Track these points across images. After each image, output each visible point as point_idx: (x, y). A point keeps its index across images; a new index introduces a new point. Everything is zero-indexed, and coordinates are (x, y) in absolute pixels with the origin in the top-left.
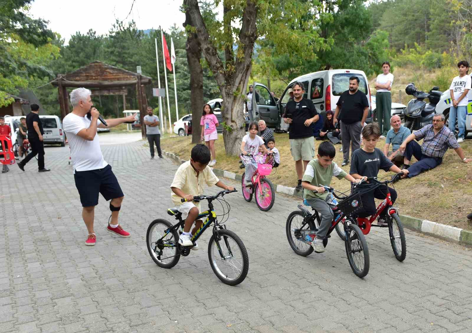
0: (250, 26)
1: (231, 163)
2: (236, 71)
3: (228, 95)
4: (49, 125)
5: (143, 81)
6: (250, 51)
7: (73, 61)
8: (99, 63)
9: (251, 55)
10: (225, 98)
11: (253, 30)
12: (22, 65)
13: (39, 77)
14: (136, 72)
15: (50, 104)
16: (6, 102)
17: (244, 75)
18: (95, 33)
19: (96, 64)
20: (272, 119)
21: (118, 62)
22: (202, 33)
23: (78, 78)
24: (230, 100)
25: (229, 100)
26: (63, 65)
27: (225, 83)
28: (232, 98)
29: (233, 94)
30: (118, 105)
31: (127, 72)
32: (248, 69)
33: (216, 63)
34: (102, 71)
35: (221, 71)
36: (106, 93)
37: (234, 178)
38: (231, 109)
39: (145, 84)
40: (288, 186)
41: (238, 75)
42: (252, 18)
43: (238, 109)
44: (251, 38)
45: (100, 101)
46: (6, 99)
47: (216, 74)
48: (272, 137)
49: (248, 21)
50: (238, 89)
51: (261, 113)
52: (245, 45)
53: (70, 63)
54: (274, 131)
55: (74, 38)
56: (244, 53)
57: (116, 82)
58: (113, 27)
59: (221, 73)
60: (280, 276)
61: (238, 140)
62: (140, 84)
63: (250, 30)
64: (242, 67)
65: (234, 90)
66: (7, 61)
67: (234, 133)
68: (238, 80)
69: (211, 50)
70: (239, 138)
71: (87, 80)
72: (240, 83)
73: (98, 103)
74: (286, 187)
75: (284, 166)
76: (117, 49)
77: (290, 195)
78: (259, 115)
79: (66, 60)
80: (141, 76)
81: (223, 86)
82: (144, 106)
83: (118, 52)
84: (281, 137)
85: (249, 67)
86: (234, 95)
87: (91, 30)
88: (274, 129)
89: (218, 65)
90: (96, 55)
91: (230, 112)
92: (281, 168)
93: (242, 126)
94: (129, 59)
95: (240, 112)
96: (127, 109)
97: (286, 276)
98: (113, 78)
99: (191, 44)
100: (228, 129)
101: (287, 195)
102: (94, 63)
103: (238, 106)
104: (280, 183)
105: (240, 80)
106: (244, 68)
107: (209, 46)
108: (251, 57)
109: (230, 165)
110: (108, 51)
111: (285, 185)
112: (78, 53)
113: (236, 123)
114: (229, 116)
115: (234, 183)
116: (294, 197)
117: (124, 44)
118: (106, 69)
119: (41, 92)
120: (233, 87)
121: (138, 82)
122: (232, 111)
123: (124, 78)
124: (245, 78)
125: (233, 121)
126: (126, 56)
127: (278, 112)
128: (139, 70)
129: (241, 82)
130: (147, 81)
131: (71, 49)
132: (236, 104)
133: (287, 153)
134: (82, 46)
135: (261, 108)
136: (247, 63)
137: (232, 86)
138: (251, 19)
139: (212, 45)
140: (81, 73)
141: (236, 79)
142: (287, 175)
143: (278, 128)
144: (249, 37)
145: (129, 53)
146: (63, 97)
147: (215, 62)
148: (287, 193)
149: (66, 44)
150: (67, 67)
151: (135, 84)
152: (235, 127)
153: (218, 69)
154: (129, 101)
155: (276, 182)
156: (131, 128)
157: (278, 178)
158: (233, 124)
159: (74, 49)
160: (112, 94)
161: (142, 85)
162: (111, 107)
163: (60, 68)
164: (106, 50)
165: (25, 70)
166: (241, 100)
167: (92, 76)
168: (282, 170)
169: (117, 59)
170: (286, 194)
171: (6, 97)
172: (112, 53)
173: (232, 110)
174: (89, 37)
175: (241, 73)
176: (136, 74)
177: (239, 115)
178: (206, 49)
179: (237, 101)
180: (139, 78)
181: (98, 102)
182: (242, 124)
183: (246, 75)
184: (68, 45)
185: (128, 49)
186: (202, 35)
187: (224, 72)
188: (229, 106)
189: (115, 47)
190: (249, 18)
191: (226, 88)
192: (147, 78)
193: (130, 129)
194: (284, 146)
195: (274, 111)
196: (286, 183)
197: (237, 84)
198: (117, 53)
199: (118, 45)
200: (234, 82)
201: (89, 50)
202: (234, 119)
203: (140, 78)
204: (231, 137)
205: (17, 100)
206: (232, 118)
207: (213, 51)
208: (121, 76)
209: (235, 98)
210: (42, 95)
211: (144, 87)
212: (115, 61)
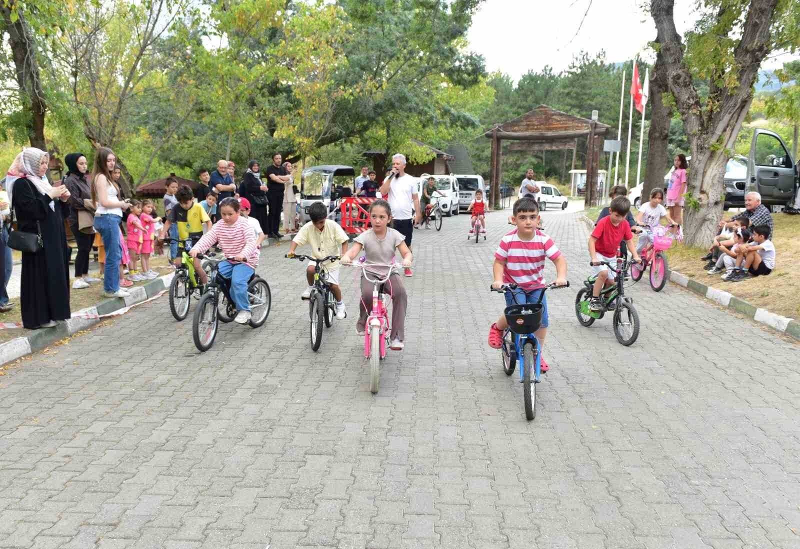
0: (758, 34)
1: (689, 259)
2: (721, 111)
3: (702, 149)
4: (471, 187)
5: (598, 130)
6: (751, 76)
7: (520, 107)
8: (545, 107)
9: (753, 83)
10: (695, 154)
11: (763, 40)
12: (446, 112)
13: (462, 127)
14: (590, 119)
15: (485, 161)
16: (427, 157)
17: (736, 116)
18: (551, 70)
19: (541, 109)
20: (780, 190)
21: (573, 106)
22: (672, 52)
23: (516, 128)
24: (703, 158)
25: (700, 157)
26: (507, 112)
27: (699, 130)
28: (708, 154)
29: (709, 148)
30: (565, 163)
31: (579, 119)
32: (742, 107)
33: (689, 99)
34: (548, 117)
35: (695, 111)
36: (547, 147)
37: (686, 285)
38: (702, 171)
39: (599, 134)
40: (779, 314)
41: (723, 116)
42: (764, 20)
43: (715, 172)
44: (757, 53)
45: (544, 158)
46: (428, 154)
47: (686, 116)
48: (768, 221)
49: (756, 25)
50: (720, 140)
51: (760, 180)
52: (743, 67)
53: (515, 109)
54: (782, 209)
55: (525, 78)
56: (739, 79)
57: (563, 133)
58: (575, 60)
59: (695, 114)
60: (686, 515)
61: (707, 223)
62: (593, 134)
63: (756, 41)
64: (732, 103)
65: (713, 141)
66: (426, 108)
67: (703, 211)
68: (721, 126)
69: (682, 79)
70: (709, 220)
71: (527, 130)
72: (725, 130)
73: (540, 160)
74: (774, 315)
75: (780, 275)
76: (575, 90)
77: (778, 331)
78: (756, 182)
79: (512, 106)
80: (596, 124)
81: (694, 135)
82: (595, 164)
83: (577, 93)
84: (791, 222)
85: (745, 103)
86: (712, 148)
87: (547, 66)
88: (783, 207)
89: (692, 101)
90: (548, 98)
91: (700, 177)
92: (774, 277)
93: (719, 200)
94: (589, 102)
95: (717, 176)
96: (576, 168)
97: (698, 520)
98: (560, 128)
99: (659, 72)
100: (692, 203)
101: (772, 330)
102: (539, 108)
103: (715, 168)
104: (764, 305)
105: (726, 124)
106: (735, 105)
107: (680, 72)
108: (751, 86)
109: (684, 263)
110: (563, 93)
111: (772, 310)
112: (526, 96)
113: (707, 195)
114: (697, 184)
115: (681, 295)
116: (785, 335)
117: (586, 82)
118: (553, 115)
119: (476, 146)
120: (712, 137)
121: (591, 133)
122: (704, 176)
123: (573, 128)
124: (736, 122)
125: (702, 192)
126: (586, 97)
127: (796, 178)
128: (595, 116)
129: (728, 129)
130: (603, 130)
131: (520, 92)
132: (713, 164)
133: (794, 251)
134: (532, 87)
135: (761, 171)
136: (744, 95)
137: (710, 134)
138: (762, 22)
139: (686, 70)
140: (522, 121)
141: (718, 123)
142: (781, 293)
143: (791, 206)
144: (753, 52)
145: (590, 94)
146: (496, 152)
147: (687, 97)
148: (773, 325)
149: (515, 86)
150: (510, 115)
151: (587, 134)
152: (704, 202)
153: (689, 107)
154: (581, 157)
155: (759, 302)
156: (576, 194)
157: (763, 296)
158: (702, 196)
159: (523, 92)
160: (554, 148)
161: (596, 137)
162: (557, 165)
163: (503, 115)
164: (562, 90)
165: (447, 119)
166: (722, 158)
167: (534, 125)
168: (774, 283)
169: (574, 102)
170: (770, 327)
171: (428, 152)
172: (568, 94)
173: (704, 173)
174: (543, 75)
175: (730, 113)
176: (590, 121)
177: (715, 182)
178: (674, 78)
179: (716, 159)
180: (594, 126)
181: (541, 158)
182: (719, 196)
183: (739, 116)
184: (517, 87)
185: (590, 89)
186: (671, 55)
187: (700, 112)
188: (700, 167)
189: (573, 87)
190: (757, 21)
191: (699, 139)
192: (604, 125)
193: (574, 195)
194: (792, 237)
195: (786, 176)
196: (776, 307)
197: (718, 132)
198: (575, 95)
199: (576, 84)
200: (715, 128)
201: (540, 92)
202: (704, 188)
203: (596, 126)
204: (696, 217)
205: (439, 155)
206: (701, 187)
207: (685, 79)
208: (570, 124)
209: (713, 154)
210: (477, 149)
211: (598, 138)
212: (570, 105)
